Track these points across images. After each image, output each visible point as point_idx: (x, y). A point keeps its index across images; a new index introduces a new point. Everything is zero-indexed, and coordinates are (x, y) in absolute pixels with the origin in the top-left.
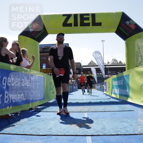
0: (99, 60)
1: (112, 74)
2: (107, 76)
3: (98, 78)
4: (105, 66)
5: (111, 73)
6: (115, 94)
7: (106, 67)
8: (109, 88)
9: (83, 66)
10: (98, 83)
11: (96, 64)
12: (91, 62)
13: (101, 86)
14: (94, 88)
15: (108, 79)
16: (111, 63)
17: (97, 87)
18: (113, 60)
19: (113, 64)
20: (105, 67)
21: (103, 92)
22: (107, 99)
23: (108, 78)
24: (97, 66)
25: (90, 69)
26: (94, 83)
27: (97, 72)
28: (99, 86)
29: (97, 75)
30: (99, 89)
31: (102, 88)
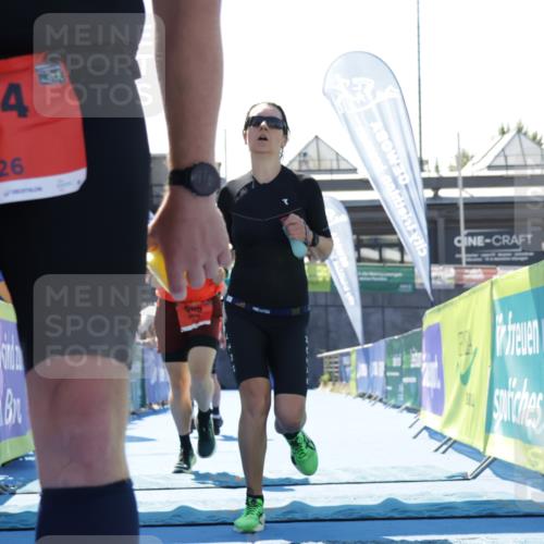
0: (382, 136)
1: (490, 259)
2: (446, 274)
3: (367, 290)
4: (436, 189)
5: (488, 247)
6: (516, 431)
7: (445, 193)
8: (464, 379)
10: (369, 337)
11: (354, 170)
12: (312, 152)
13: (396, 362)
14: (339, 377)
15: (459, 304)
16: (488, 161)
17: (363, 367)
18: (503, 132)
19: (507, 167)
20: (429, 193)
21: (412, 416)
22: (451, 478)
23: (459, 288)
24: (364, 185)
26: (333, 335)
27: (365, 242)
28: (374, 360)
29: (358, 266)
30: (378, 393)
31: (409, 384)
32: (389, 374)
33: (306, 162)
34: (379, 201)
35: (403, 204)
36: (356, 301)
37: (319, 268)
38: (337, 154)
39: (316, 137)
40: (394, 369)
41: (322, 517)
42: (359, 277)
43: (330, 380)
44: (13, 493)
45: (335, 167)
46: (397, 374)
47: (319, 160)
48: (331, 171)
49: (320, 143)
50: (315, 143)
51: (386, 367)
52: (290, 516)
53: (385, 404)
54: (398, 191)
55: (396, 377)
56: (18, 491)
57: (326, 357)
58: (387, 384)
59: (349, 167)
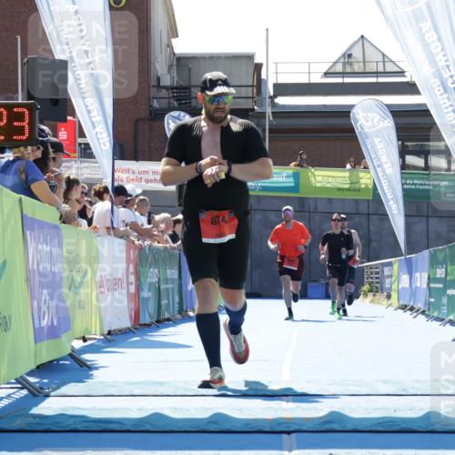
0: (431, 37)
3: (410, 198)
9: (282, 89)
10: (413, 247)
11: (402, 73)
12: (357, 53)
13: (440, 273)
17: (405, 278)
24: (411, 88)
25: (345, 113)
26: (374, 244)
27: (410, 149)
28: (416, 272)
29: (402, 173)
30: (420, 305)
31: (452, 295)
32: (432, 285)
33: (351, 64)
34: (425, 105)
35: (451, 109)
36: (399, 210)
37: (361, 175)
38: (384, 55)
39: (362, 36)
40: (437, 280)
41: (361, 428)
42: (403, 184)
43: (371, 291)
44: (47, 396)
45: (381, 69)
46: (441, 286)
47: (364, 62)
48: (377, 74)
49: (365, 42)
50: (361, 43)
51: (429, 279)
52: (328, 427)
53: (427, 316)
54: (445, 96)
55: (440, 288)
56: (53, 394)
57: (367, 266)
58: (430, 296)
59: (396, 69)
